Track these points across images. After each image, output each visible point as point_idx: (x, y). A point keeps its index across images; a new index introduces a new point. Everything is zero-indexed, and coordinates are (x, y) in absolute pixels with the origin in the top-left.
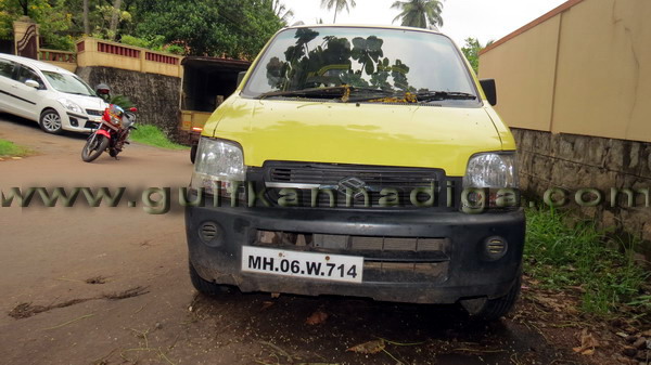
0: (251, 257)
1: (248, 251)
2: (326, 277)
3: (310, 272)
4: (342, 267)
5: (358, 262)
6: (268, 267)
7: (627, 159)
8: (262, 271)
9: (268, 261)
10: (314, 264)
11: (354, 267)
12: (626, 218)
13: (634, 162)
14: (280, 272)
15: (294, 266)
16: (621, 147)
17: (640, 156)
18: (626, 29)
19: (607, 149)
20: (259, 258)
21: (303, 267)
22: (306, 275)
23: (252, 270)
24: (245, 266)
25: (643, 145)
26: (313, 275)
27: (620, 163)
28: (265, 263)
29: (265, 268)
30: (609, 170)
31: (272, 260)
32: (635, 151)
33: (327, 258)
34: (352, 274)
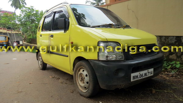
0: (133, 76)
2: (148, 76)
4: (150, 72)
8: (136, 80)
10: (146, 73)
11: (152, 71)
14: (139, 79)
15: (142, 75)
18: (133, 11)
21: (144, 75)
22: (145, 77)
23: (133, 80)
28: (136, 77)
31: (138, 75)
34: (152, 73)
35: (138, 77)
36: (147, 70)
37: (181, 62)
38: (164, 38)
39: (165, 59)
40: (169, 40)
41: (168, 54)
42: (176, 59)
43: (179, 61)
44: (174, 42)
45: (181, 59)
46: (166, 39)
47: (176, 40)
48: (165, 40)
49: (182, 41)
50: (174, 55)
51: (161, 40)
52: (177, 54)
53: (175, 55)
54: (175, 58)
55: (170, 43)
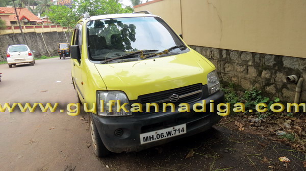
0: (144, 138)
1: (142, 136)
2: (174, 135)
3: (168, 136)
4: (179, 130)
5: (184, 126)
6: (152, 139)
7: (221, 55)
8: (149, 141)
9: (151, 137)
10: (169, 132)
11: (183, 128)
12: (224, 76)
13: (224, 56)
14: (157, 140)
15: (162, 135)
16: (218, 51)
17: (226, 55)
18: (214, 7)
19: (212, 51)
20: (147, 137)
21: (165, 134)
22: (167, 137)
23: (145, 142)
24: (142, 142)
25: (227, 50)
26: (169, 136)
27: (218, 57)
28: (150, 138)
29: (150, 140)
30: (213, 59)
31: (153, 136)
32: (224, 53)
33: (174, 128)
34: (183, 131)
35: (153, 138)
36: (172, 128)
37: (281, 100)
38: (258, 56)
39: (260, 92)
40: (266, 60)
41: (264, 84)
42: (275, 94)
43: (279, 97)
44: (272, 65)
45: (282, 94)
46: (262, 58)
47: (275, 62)
48: (260, 60)
49: (283, 65)
50: (272, 86)
51: (254, 60)
52: (276, 86)
53: (274, 86)
54: (274, 92)
55: (267, 65)
